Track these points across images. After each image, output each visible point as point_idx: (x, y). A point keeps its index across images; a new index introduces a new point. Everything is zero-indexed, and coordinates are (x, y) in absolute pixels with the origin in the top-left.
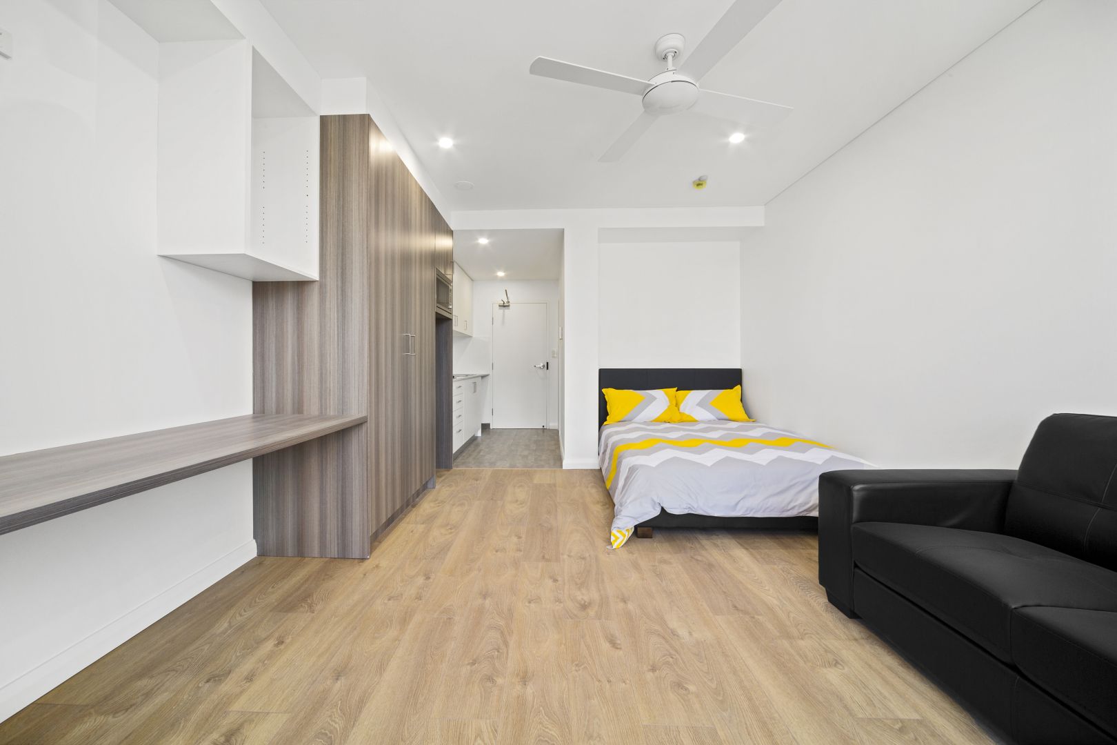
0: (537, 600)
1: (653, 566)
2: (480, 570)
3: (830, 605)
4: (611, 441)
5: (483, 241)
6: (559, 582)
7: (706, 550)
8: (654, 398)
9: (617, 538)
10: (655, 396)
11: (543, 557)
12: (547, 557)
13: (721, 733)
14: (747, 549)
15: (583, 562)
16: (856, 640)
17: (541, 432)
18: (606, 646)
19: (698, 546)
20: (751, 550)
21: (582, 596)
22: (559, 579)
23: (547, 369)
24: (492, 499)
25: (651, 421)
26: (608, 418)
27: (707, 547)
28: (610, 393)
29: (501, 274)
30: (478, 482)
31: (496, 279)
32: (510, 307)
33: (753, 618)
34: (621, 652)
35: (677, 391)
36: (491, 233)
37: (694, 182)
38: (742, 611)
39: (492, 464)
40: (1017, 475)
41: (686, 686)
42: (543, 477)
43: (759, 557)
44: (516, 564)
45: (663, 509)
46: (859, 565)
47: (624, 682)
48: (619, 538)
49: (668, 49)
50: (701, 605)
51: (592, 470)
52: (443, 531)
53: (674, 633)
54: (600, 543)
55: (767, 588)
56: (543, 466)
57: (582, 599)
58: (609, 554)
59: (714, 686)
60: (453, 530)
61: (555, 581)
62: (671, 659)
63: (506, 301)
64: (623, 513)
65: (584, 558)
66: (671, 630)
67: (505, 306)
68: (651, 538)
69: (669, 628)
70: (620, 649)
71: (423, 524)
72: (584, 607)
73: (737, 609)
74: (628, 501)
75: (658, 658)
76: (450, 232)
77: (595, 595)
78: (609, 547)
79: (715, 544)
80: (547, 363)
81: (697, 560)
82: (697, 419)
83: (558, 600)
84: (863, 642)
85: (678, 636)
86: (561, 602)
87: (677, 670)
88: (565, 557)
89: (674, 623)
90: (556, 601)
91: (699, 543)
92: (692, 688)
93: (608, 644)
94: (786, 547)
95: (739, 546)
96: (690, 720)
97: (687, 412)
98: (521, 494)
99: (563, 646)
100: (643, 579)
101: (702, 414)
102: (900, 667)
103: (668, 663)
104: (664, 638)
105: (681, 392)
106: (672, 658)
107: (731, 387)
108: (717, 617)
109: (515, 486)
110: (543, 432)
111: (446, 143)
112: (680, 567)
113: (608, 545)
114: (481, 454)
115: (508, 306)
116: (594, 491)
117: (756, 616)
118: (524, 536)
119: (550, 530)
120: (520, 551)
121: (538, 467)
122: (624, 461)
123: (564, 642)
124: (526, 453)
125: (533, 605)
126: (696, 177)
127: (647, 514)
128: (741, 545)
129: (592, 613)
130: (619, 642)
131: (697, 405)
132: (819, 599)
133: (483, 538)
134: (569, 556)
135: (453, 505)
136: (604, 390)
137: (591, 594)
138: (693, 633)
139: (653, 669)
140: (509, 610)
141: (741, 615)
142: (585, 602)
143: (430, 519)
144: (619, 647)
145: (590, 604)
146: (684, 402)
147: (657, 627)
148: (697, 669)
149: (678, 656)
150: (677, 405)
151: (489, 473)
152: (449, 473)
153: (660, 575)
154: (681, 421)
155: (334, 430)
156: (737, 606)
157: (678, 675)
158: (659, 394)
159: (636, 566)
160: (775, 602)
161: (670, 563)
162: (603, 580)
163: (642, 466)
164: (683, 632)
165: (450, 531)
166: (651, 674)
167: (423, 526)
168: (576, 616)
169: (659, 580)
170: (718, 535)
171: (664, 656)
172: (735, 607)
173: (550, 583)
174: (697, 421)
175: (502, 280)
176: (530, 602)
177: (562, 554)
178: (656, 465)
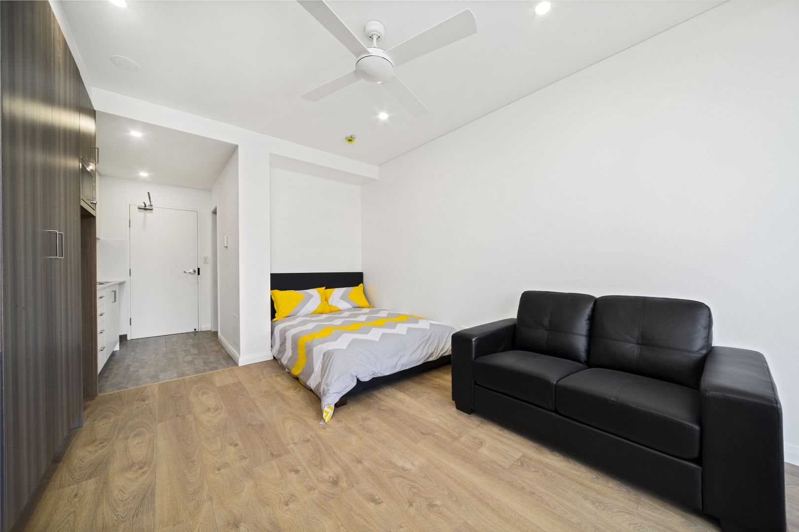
0: (292, 498)
1: (361, 425)
2: (210, 499)
3: (458, 411)
4: (289, 335)
5: (136, 134)
6: (302, 471)
7: (383, 400)
8: (311, 296)
9: (327, 413)
10: (312, 294)
11: (272, 454)
12: (275, 453)
13: (470, 522)
14: (403, 392)
15: (310, 444)
16: (479, 426)
17: (193, 335)
18: (371, 506)
19: (377, 400)
20: (406, 392)
21: (328, 473)
22: (299, 468)
23: (199, 274)
24: (177, 416)
25: (311, 314)
26: (276, 315)
27: (383, 399)
28: (278, 294)
29: (144, 174)
30: (147, 402)
31: (138, 180)
32: (153, 211)
33: (434, 435)
34: (384, 505)
35: (326, 289)
36: (146, 126)
37: (346, 138)
38: (426, 434)
39: (155, 378)
40: (516, 320)
41: (434, 503)
42: (222, 377)
43: (412, 395)
44: (248, 473)
45: (358, 380)
46: (478, 382)
47: (401, 527)
48: (328, 413)
49: (375, 31)
50: (406, 441)
51: (265, 361)
52: (129, 475)
53: (404, 469)
54: (313, 422)
55: (428, 413)
56: (216, 368)
57: (330, 477)
58: (325, 429)
59: (446, 493)
60: (145, 469)
61: (297, 472)
62: (415, 490)
63: (148, 203)
64: (330, 392)
65: (308, 441)
66: (402, 468)
67: (147, 209)
68: (346, 404)
69: (399, 467)
70: (382, 502)
71: (90, 478)
72: (335, 482)
73: (424, 434)
74: (333, 381)
75: (408, 494)
76: (91, 113)
77: (337, 469)
78: (322, 423)
79: (385, 395)
80: (199, 269)
81: (382, 410)
82: (341, 309)
83: (311, 489)
84: (481, 425)
85: (407, 470)
86: (314, 489)
87: (423, 495)
88: (292, 446)
89: (400, 463)
90: (310, 490)
91: (377, 397)
92: (438, 502)
93: (372, 504)
94: (420, 383)
95: (399, 392)
96: (451, 526)
97: (334, 305)
98: (210, 400)
99: (341, 528)
100: (361, 438)
101: (344, 305)
102: (500, 432)
103: (415, 494)
104: (402, 476)
105: (328, 290)
106: (415, 488)
107: (357, 285)
108: (418, 444)
109: (197, 395)
110: (195, 335)
112: (377, 419)
113: (320, 422)
114: (132, 369)
115: (151, 210)
116: (279, 379)
117: (435, 434)
118: (239, 442)
119: (262, 426)
120: (244, 458)
121: (212, 369)
122: (314, 349)
123: (340, 523)
124: (189, 358)
125: (291, 506)
126: (349, 135)
127: (347, 387)
128: (399, 390)
129: (344, 484)
130: (377, 497)
131: (340, 299)
132: (453, 410)
133: (193, 462)
134: (294, 444)
135: (127, 438)
136: (272, 292)
137: (332, 470)
138: (414, 463)
139: (411, 505)
140: (272, 523)
141: (428, 437)
142: (333, 478)
143: (99, 469)
144: (380, 501)
145: (338, 477)
146: (331, 297)
147: (393, 471)
148: (432, 487)
149: (417, 485)
150: (326, 300)
151: (157, 389)
153: (368, 431)
154: (331, 312)
156: (423, 431)
157: (425, 499)
158: (314, 292)
159: (350, 431)
160: (437, 420)
161: (369, 419)
162: (334, 452)
163: (335, 350)
164: (408, 466)
165: (141, 471)
166: (411, 508)
167: (91, 481)
168: (333, 494)
169: (371, 435)
170: (383, 388)
171: (410, 490)
172: (422, 433)
173: (293, 476)
174: (341, 310)
175: (145, 181)
176: (287, 505)
177: (288, 444)
178: (346, 347)
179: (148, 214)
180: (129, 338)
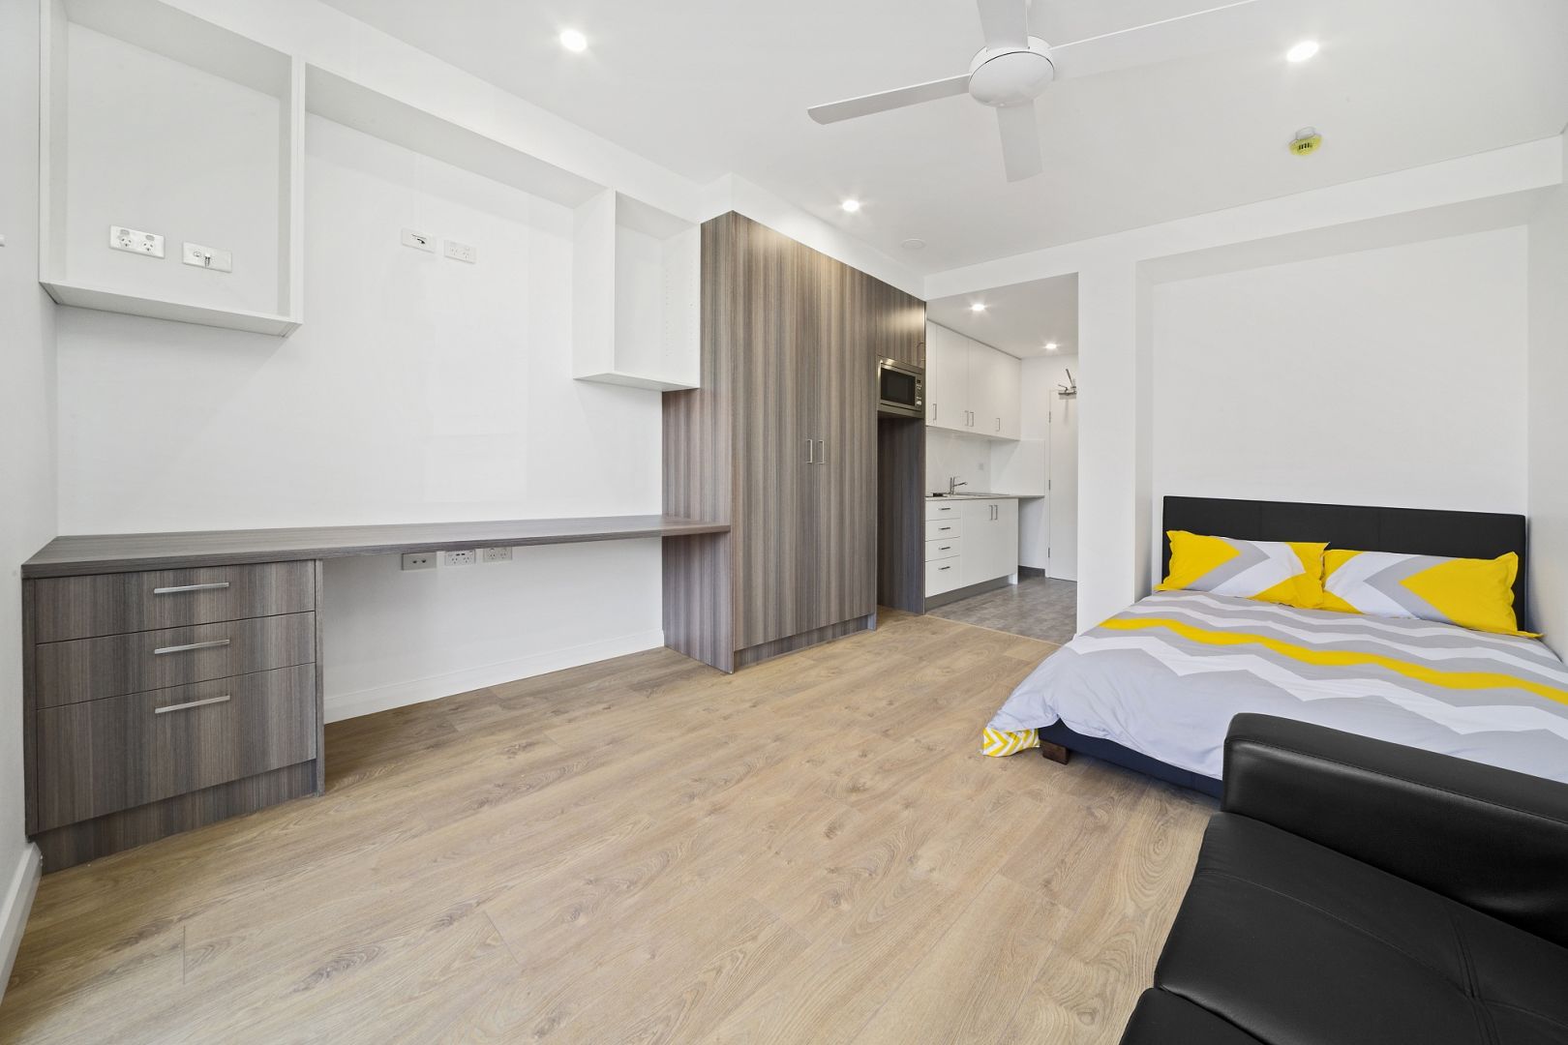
0: (820, 763)
2: (806, 717)
5: (978, 307)
6: (865, 759)
8: (1265, 557)
10: (1268, 552)
21: (870, 780)
25: (1248, 598)
26: (1165, 581)
28: (1181, 539)
29: (1051, 346)
31: (1049, 354)
32: (1077, 395)
34: (827, 842)
35: (1327, 549)
36: (989, 295)
42: (1026, 650)
44: (849, 725)
45: (1059, 719)
60: (834, 675)
61: (864, 756)
62: (868, 875)
63: (1069, 386)
66: (915, 856)
67: (1068, 394)
69: (915, 853)
70: (831, 839)
72: (855, 790)
78: (975, 747)
82: (1359, 608)
85: (912, 864)
86: (839, 775)
87: (857, 886)
89: (928, 854)
90: (836, 772)
92: (847, 907)
93: (826, 829)
97: (1340, 593)
98: (966, 662)
99: (782, 808)
101: (1374, 601)
103: (858, 876)
104: (893, 856)
105: (1337, 554)
106: (871, 875)
111: (851, 206)
115: (1074, 394)
120: (871, 716)
123: (788, 806)
125: (807, 766)
130: (840, 832)
131: (1366, 581)
133: (854, 691)
136: (1169, 533)
138: (937, 873)
140: (782, 759)
144: (832, 836)
146: (1339, 572)
147: (902, 845)
148: (882, 899)
149: (879, 879)
150: (1321, 576)
152: (914, 618)
154: (1320, 609)
155: (683, 534)
157: (850, 889)
158: (1280, 550)
164: (923, 863)
165: (831, 674)
171: (865, 869)
173: (856, 755)
174: (1358, 613)
175: (1053, 355)
176: (809, 762)
178: (1183, 674)
179: (1071, 401)
180: (1047, 575)
